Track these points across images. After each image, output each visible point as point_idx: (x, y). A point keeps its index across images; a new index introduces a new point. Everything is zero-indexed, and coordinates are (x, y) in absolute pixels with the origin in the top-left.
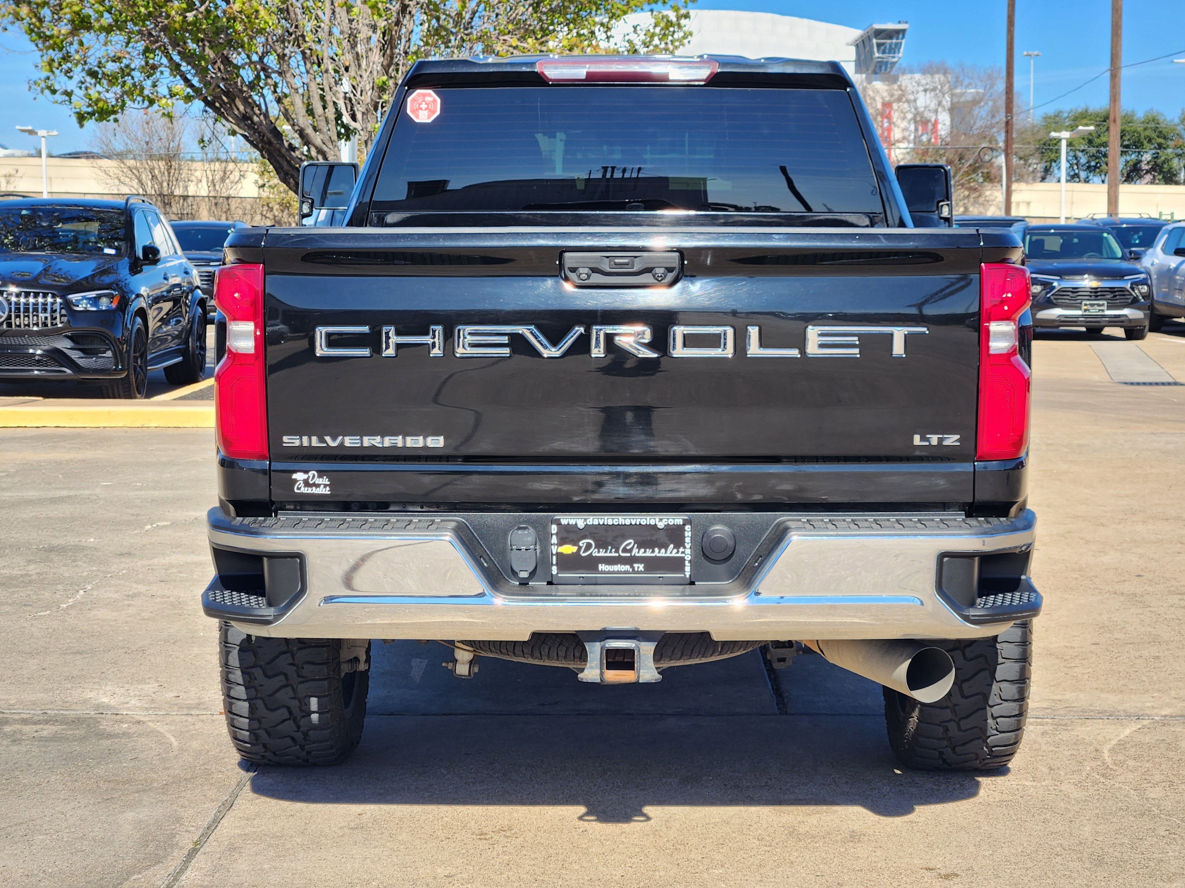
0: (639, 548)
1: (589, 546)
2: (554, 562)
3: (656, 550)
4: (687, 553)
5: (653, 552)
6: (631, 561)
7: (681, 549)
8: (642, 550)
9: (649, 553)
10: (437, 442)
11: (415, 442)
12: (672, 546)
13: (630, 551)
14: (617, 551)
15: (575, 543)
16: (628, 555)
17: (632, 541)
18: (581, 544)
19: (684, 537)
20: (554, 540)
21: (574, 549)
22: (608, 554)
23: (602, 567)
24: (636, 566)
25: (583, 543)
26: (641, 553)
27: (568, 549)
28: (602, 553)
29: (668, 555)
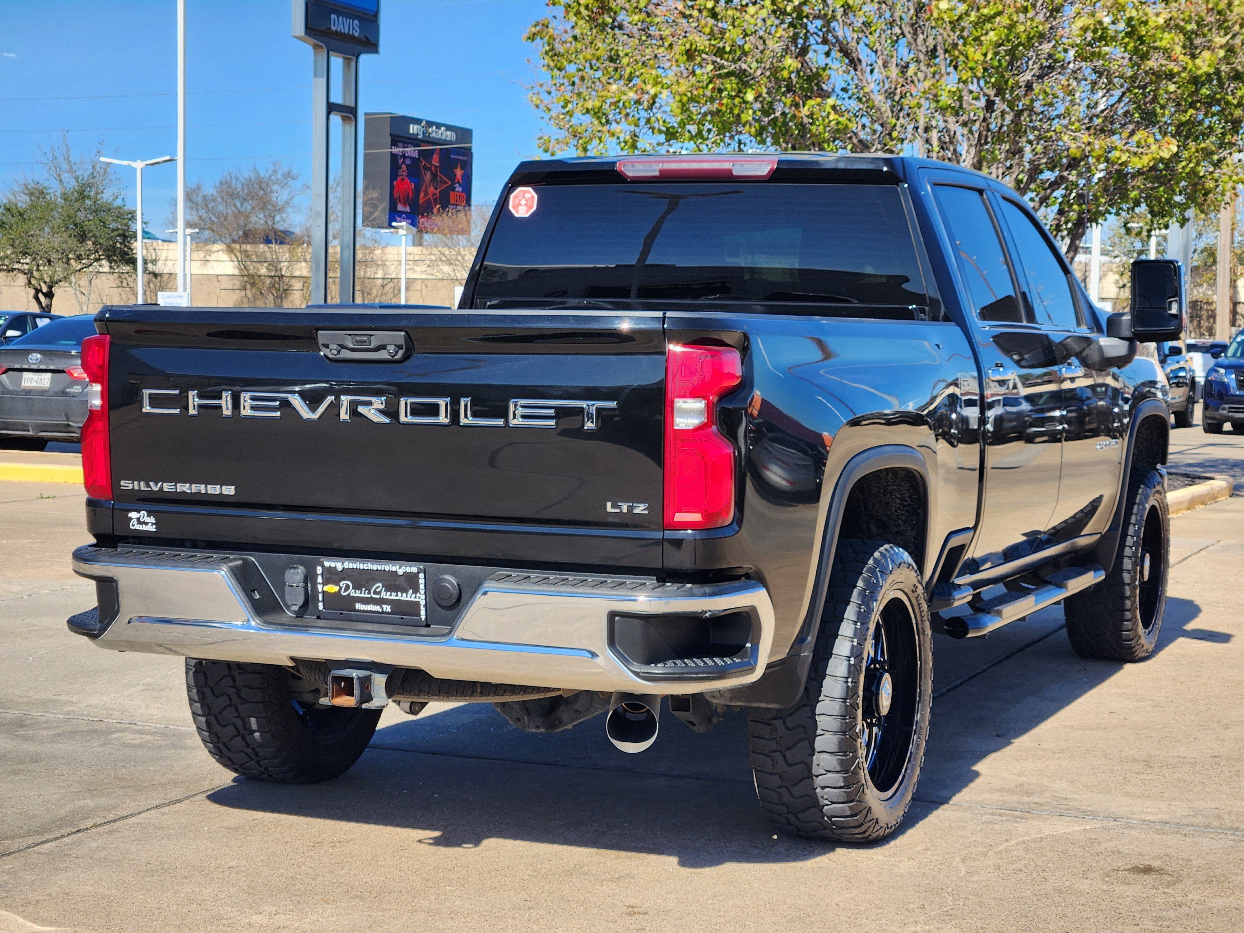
0: (386, 591)
1: (347, 587)
2: (320, 599)
3: (399, 594)
4: (421, 597)
5: (397, 595)
6: (380, 602)
7: (418, 595)
8: (389, 593)
9: (393, 597)
10: (229, 490)
11: (214, 490)
12: (411, 591)
13: (379, 593)
14: (369, 593)
15: (337, 584)
16: (378, 596)
17: (380, 584)
18: (341, 584)
19: (418, 584)
20: (320, 580)
21: (336, 589)
22: (362, 595)
23: (359, 606)
24: (384, 606)
25: (343, 584)
26: (388, 597)
27: (332, 588)
28: (358, 594)
29: (408, 599)
